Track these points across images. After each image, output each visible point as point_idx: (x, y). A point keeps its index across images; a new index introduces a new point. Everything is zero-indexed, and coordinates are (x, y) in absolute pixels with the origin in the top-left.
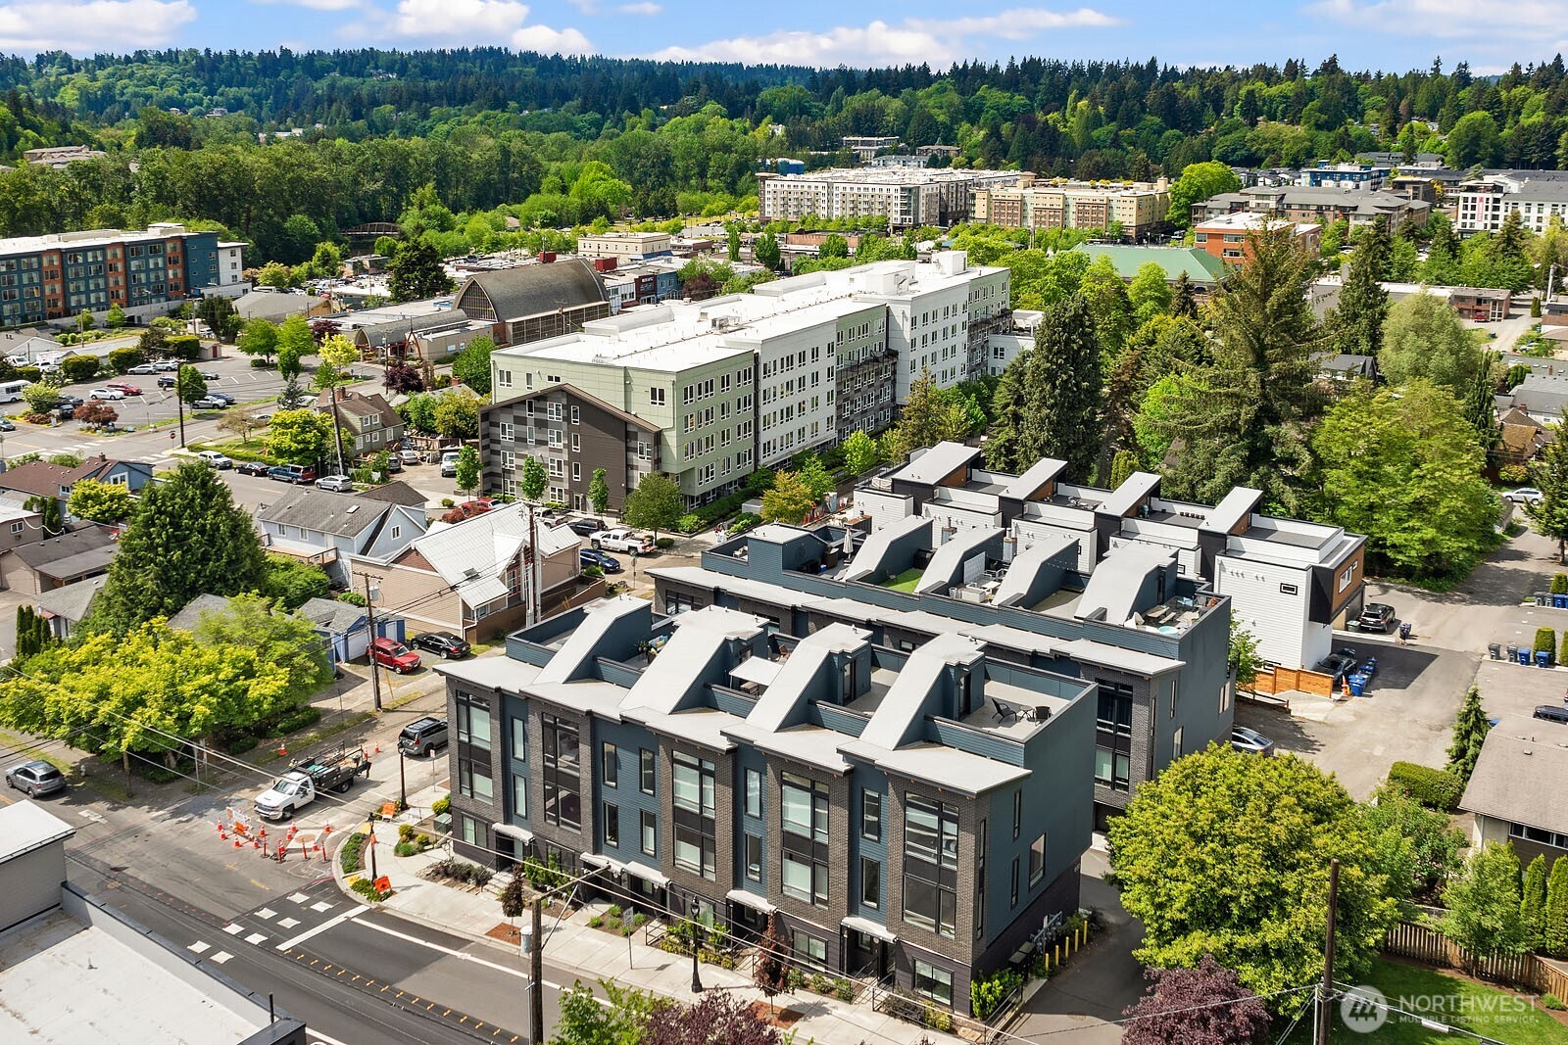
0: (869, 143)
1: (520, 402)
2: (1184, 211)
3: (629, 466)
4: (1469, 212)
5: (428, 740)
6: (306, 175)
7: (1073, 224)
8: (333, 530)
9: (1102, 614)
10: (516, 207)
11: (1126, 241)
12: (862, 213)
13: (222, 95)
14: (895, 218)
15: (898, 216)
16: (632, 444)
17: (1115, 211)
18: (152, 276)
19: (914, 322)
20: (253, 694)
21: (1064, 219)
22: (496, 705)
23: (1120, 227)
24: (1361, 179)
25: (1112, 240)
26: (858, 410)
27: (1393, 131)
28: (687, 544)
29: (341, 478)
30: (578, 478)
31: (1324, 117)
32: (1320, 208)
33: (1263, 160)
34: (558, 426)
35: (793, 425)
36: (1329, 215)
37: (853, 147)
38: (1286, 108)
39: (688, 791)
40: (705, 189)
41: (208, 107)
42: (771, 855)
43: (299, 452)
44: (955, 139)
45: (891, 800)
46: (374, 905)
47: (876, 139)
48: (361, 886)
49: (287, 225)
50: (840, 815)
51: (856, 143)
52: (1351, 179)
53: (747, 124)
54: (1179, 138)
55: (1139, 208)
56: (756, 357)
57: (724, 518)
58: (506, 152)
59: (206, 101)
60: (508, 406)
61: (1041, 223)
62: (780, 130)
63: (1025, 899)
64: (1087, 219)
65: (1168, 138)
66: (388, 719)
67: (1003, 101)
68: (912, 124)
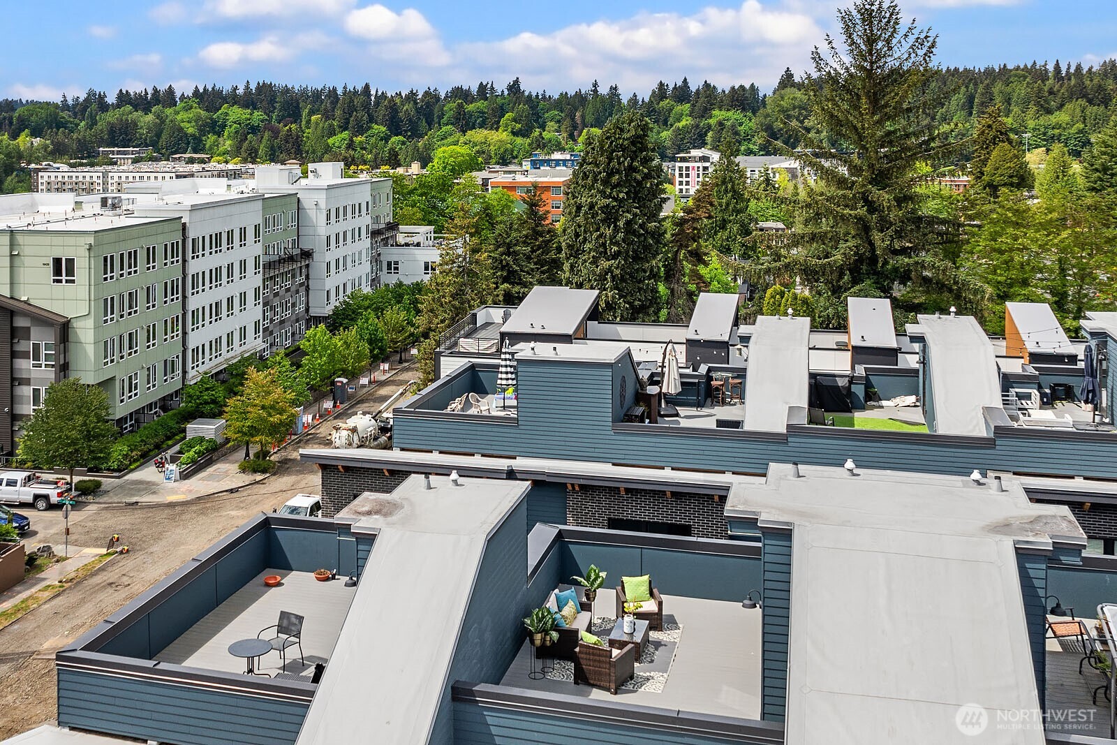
0: (125, 153)
3: (16, 380)
4: (684, 179)
16: (21, 346)
27: (572, 137)
31: (519, 125)
37: (111, 156)
47: (131, 149)
51: (113, 153)
53: (6, 137)
56: (184, 228)
57: (164, 445)
62: (38, 142)
67: (244, 117)
68: (164, 137)
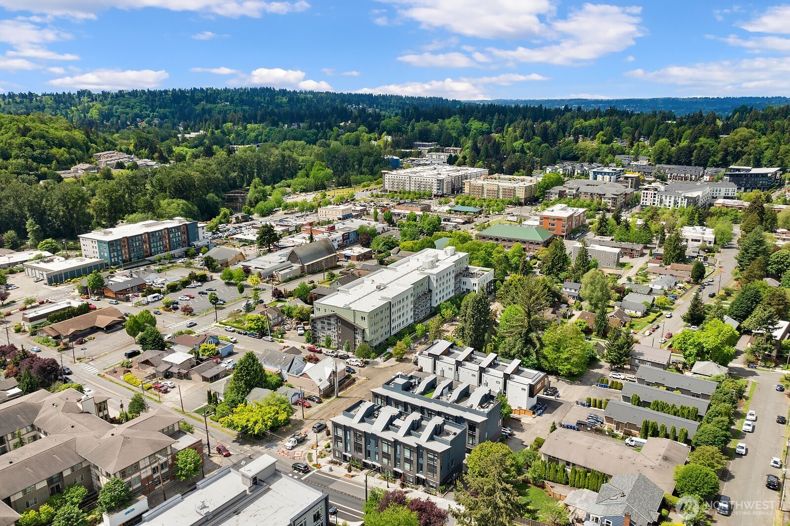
0: (425, 146)
1: (323, 317)
2: (542, 193)
3: (355, 338)
4: (645, 198)
5: (319, 428)
6: (212, 176)
7: (501, 197)
8: (280, 364)
9: (472, 406)
10: (289, 181)
11: (521, 204)
12: (423, 189)
13: (157, 112)
14: (435, 191)
15: (436, 190)
16: (356, 332)
17: (517, 192)
18: (177, 239)
19: (437, 280)
20: (279, 419)
21: (498, 194)
22: (343, 429)
23: (518, 199)
24: (612, 175)
25: (515, 205)
26: (420, 311)
27: (632, 145)
28: (372, 362)
29: (270, 337)
30: (340, 340)
31: (605, 138)
32: (591, 194)
33: (579, 158)
34: (334, 325)
35: (400, 321)
36: (595, 197)
37: (419, 147)
38: (592, 131)
39: (385, 449)
40: (362, 173)
41: (152, 118)
42: (402, 462)
43: (257, 329)
44: (459, 143)
45: (425, 453)
46: (318, 470)
47: (428, 144)
48: (314, 465)
49: (207, 198)
50: (415, 455)
51: (420, 145)
52: (608, 175)
53: (376, 136)
54: (547, 147)
55: (526, 191)
56: (390, 303)
57: (382, 353)
58: (283, 156)
59: (151, 115)
60: (319, 318)
61: (489, 196)
62: (389, 138)
63: (450, 470)
64: (506, 195)
65: (543, 147)
66: (307, 422)
67: (479, 126)
68: (442, 137)
